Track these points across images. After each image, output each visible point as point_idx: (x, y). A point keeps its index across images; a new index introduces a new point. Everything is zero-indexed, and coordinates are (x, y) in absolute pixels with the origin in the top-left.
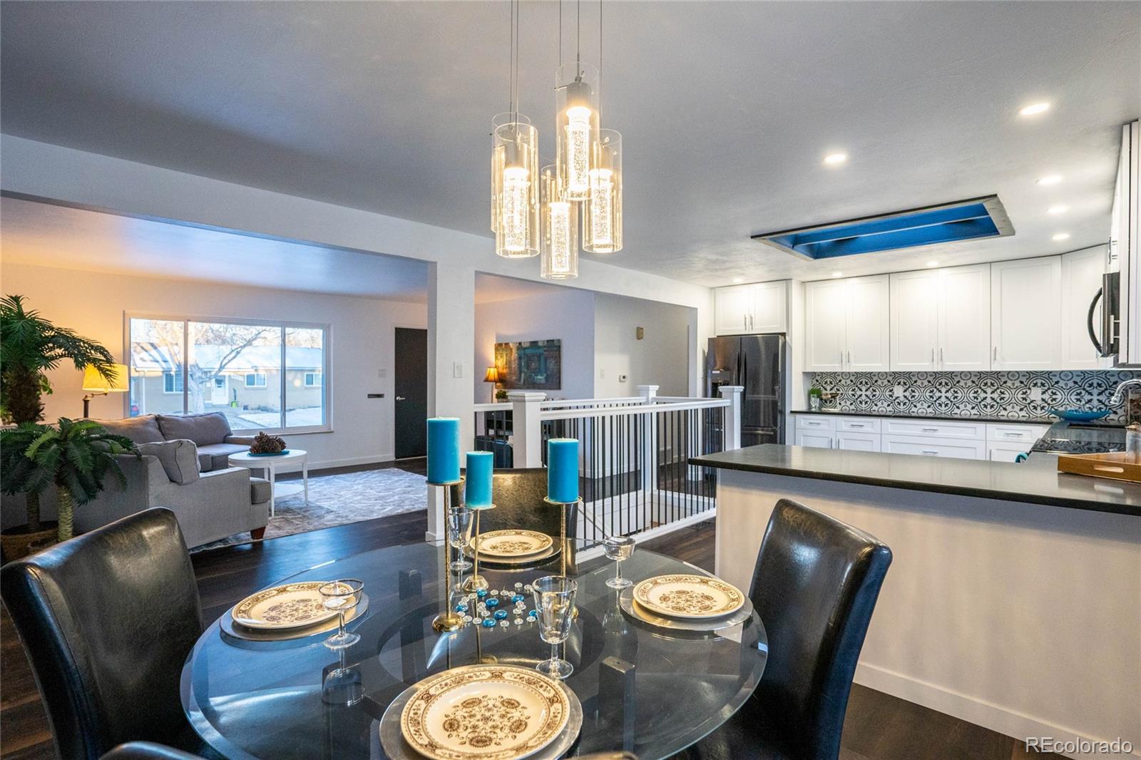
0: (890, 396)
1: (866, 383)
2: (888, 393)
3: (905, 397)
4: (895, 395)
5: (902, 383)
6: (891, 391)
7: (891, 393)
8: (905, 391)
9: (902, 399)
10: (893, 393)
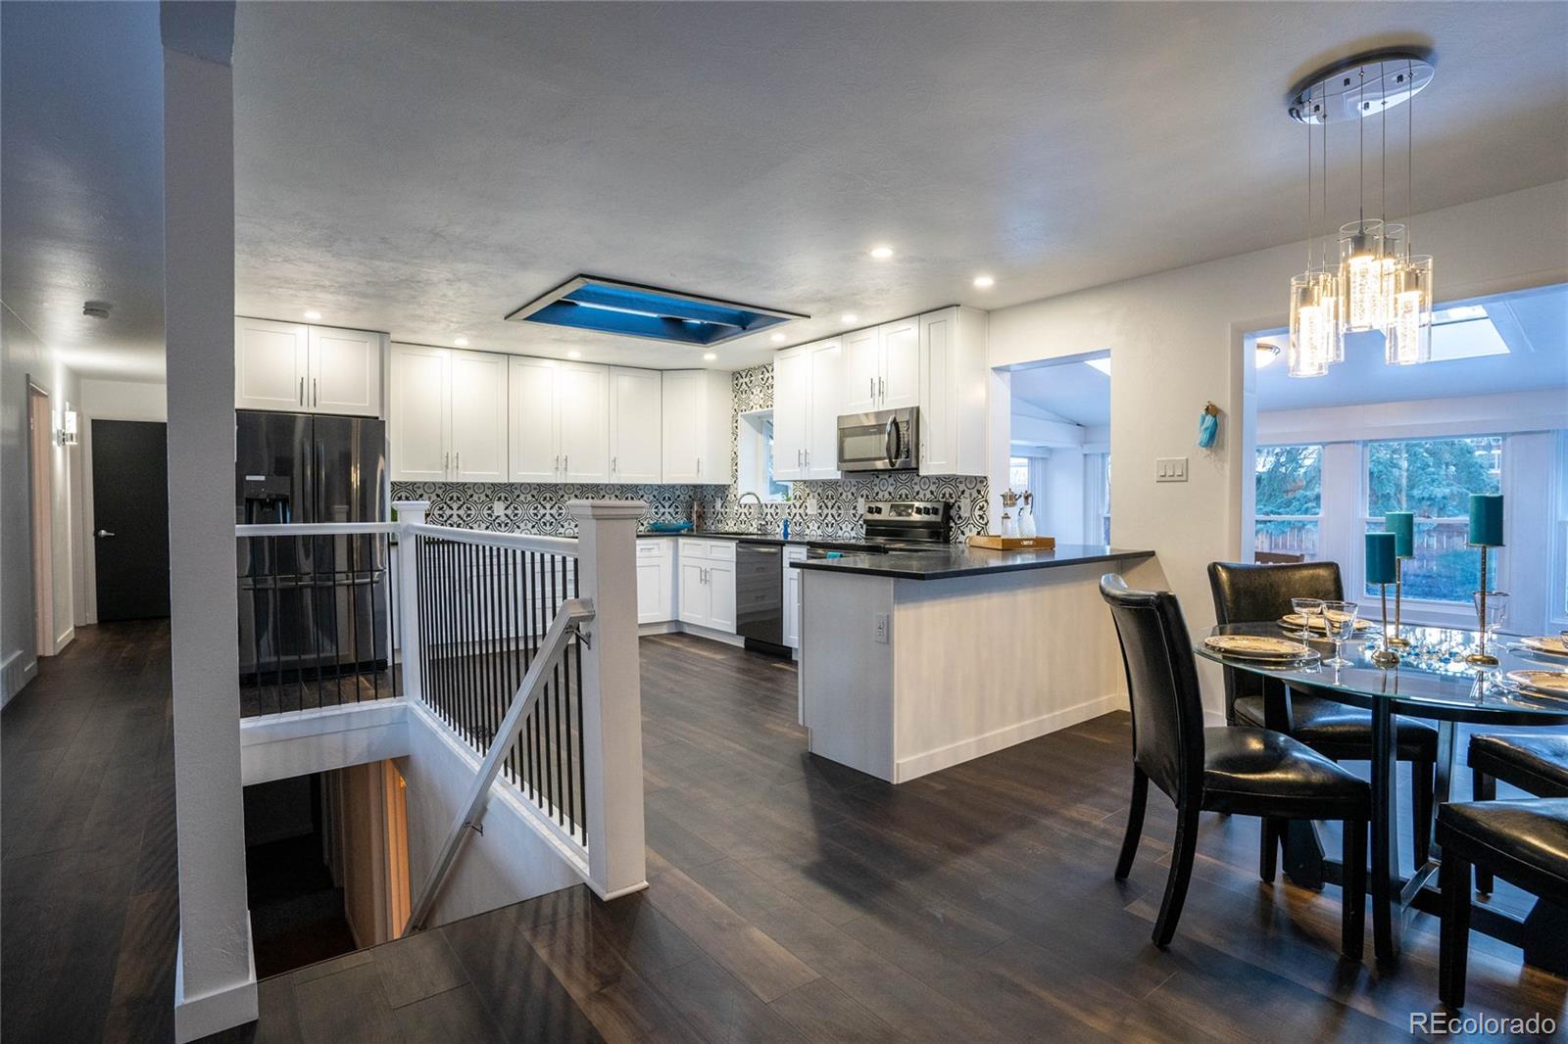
0: (489, 515)
1: (458, 499)
2: (486, 512)
3: (507, 516)
4: (496, 514)
5: (503, 498)
6: (489, 509)
7: (489, 512)
8: (507, 508)
9: (503, 518)
10: (493, 512)
